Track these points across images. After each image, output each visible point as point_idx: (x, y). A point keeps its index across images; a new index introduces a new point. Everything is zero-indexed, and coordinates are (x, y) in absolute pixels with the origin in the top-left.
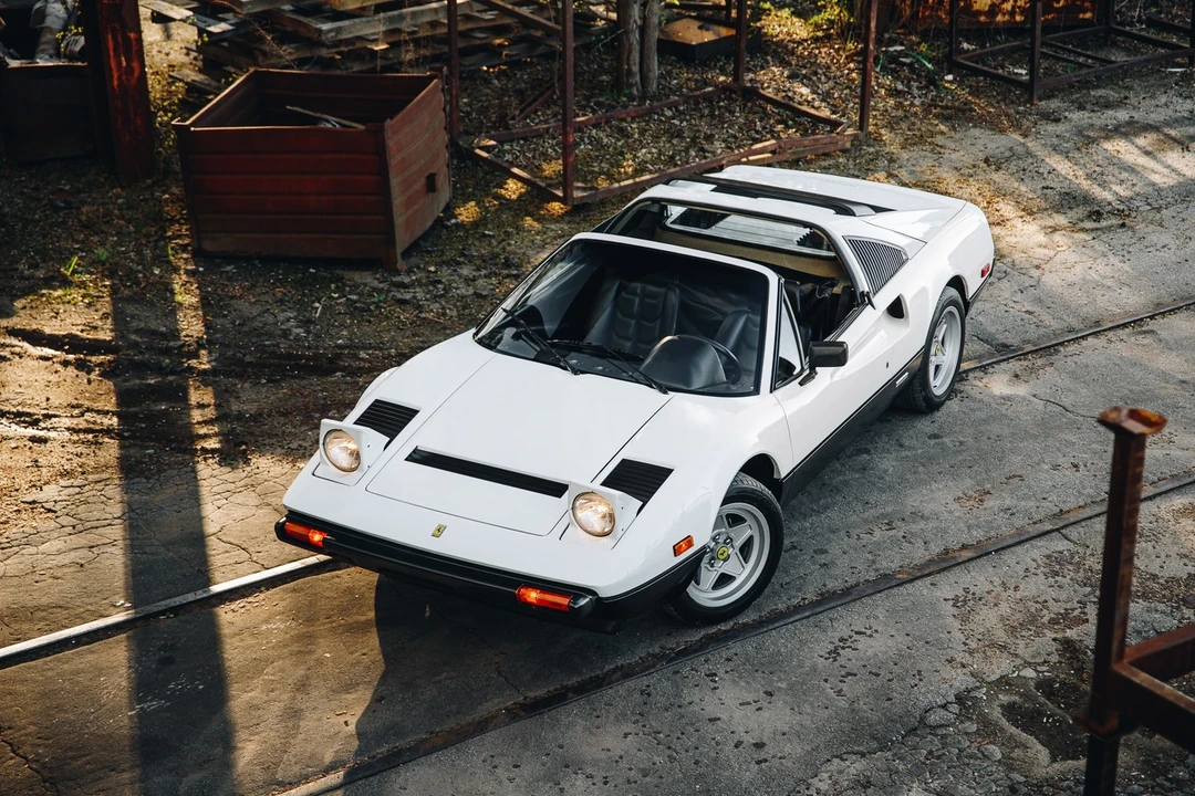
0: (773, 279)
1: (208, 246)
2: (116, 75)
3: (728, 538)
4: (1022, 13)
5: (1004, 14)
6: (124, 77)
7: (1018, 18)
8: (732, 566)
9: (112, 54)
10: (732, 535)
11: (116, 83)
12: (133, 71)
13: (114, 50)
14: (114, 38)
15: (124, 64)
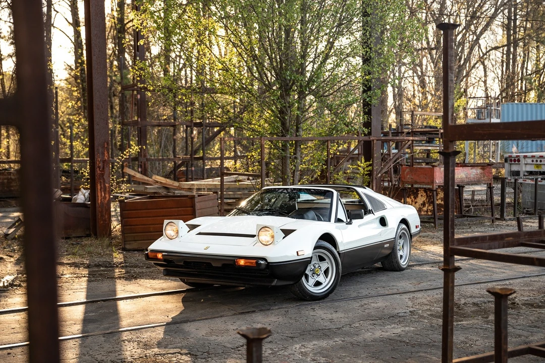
0: (335, 193)
1: (128, 247)
2: (100, 198)
3: (319, 266)
4: (431, 211)
5: (424, 212)
6: (103, 200)
7: (429, 213)
8: (321, 278)
9: (99, 191)
10: (321, 265)
11: (99, 201)
12: (106, 198)
13: (100, 190)
14: (100, 185)
15: (103, 195)
